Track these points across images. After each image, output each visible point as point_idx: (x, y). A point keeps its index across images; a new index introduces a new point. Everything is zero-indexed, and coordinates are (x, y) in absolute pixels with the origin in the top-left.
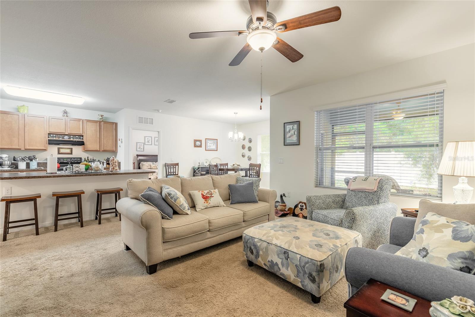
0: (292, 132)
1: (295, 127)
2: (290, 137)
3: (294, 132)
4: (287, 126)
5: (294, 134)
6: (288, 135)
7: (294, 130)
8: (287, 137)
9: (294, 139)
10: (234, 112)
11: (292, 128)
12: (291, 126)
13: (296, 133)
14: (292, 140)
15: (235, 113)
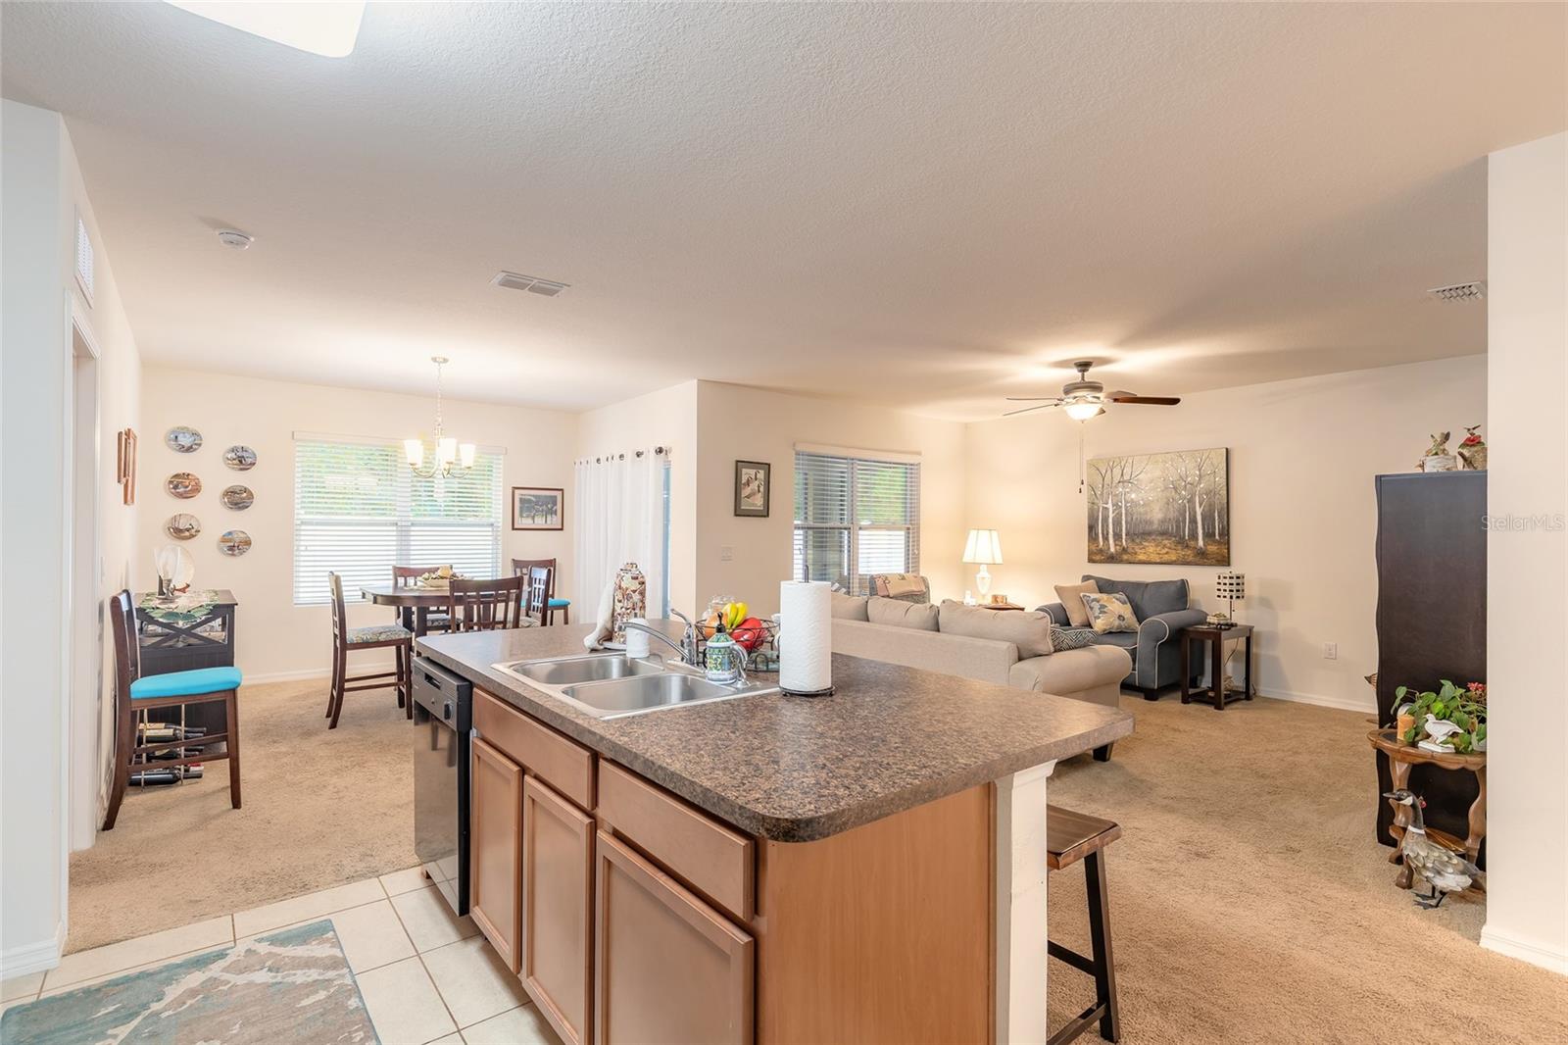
0: (754, 486)
1: (761, 475)
2: (748, 497)
3: (759, 487)
4: (744, 471)
5: (759, 491)
6: (746, 492)
7: (757, 483)
8: (743, 496)
9: (758, 502)
10: (434, 356)
11: (753, 477)
12: (752, 472)
13: (762, 489)
14: (753, 505)
15: (434, 360)
